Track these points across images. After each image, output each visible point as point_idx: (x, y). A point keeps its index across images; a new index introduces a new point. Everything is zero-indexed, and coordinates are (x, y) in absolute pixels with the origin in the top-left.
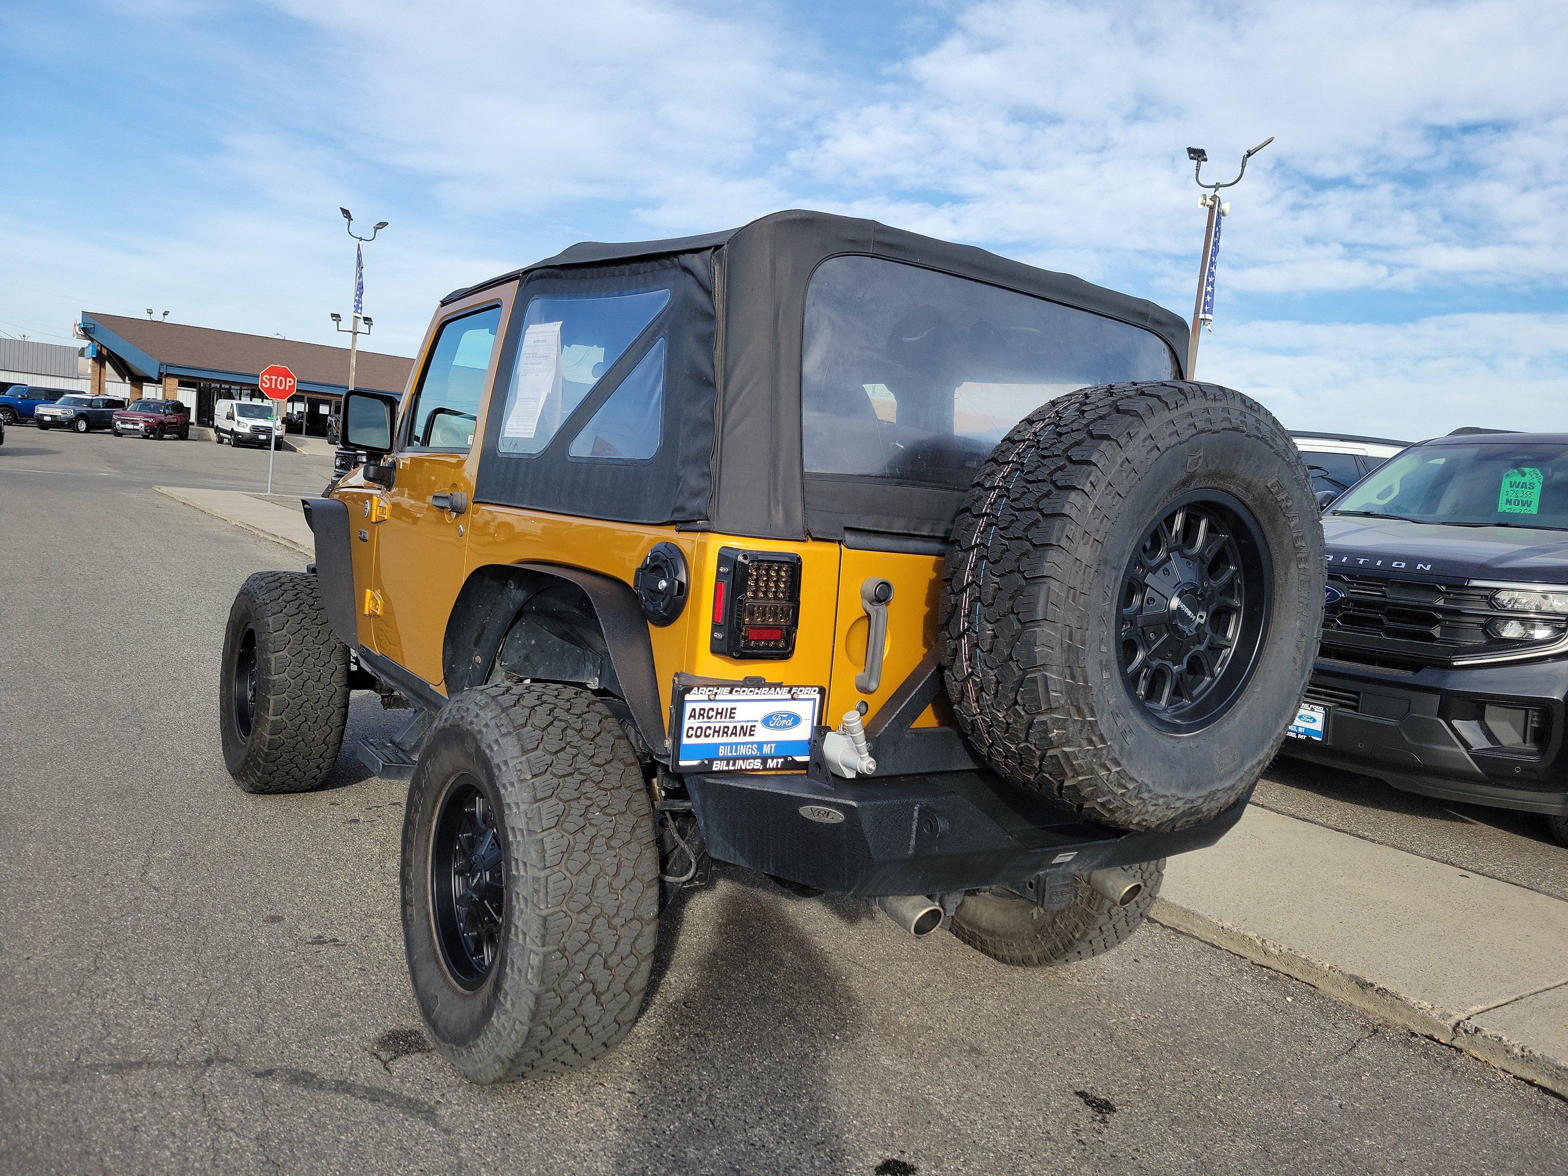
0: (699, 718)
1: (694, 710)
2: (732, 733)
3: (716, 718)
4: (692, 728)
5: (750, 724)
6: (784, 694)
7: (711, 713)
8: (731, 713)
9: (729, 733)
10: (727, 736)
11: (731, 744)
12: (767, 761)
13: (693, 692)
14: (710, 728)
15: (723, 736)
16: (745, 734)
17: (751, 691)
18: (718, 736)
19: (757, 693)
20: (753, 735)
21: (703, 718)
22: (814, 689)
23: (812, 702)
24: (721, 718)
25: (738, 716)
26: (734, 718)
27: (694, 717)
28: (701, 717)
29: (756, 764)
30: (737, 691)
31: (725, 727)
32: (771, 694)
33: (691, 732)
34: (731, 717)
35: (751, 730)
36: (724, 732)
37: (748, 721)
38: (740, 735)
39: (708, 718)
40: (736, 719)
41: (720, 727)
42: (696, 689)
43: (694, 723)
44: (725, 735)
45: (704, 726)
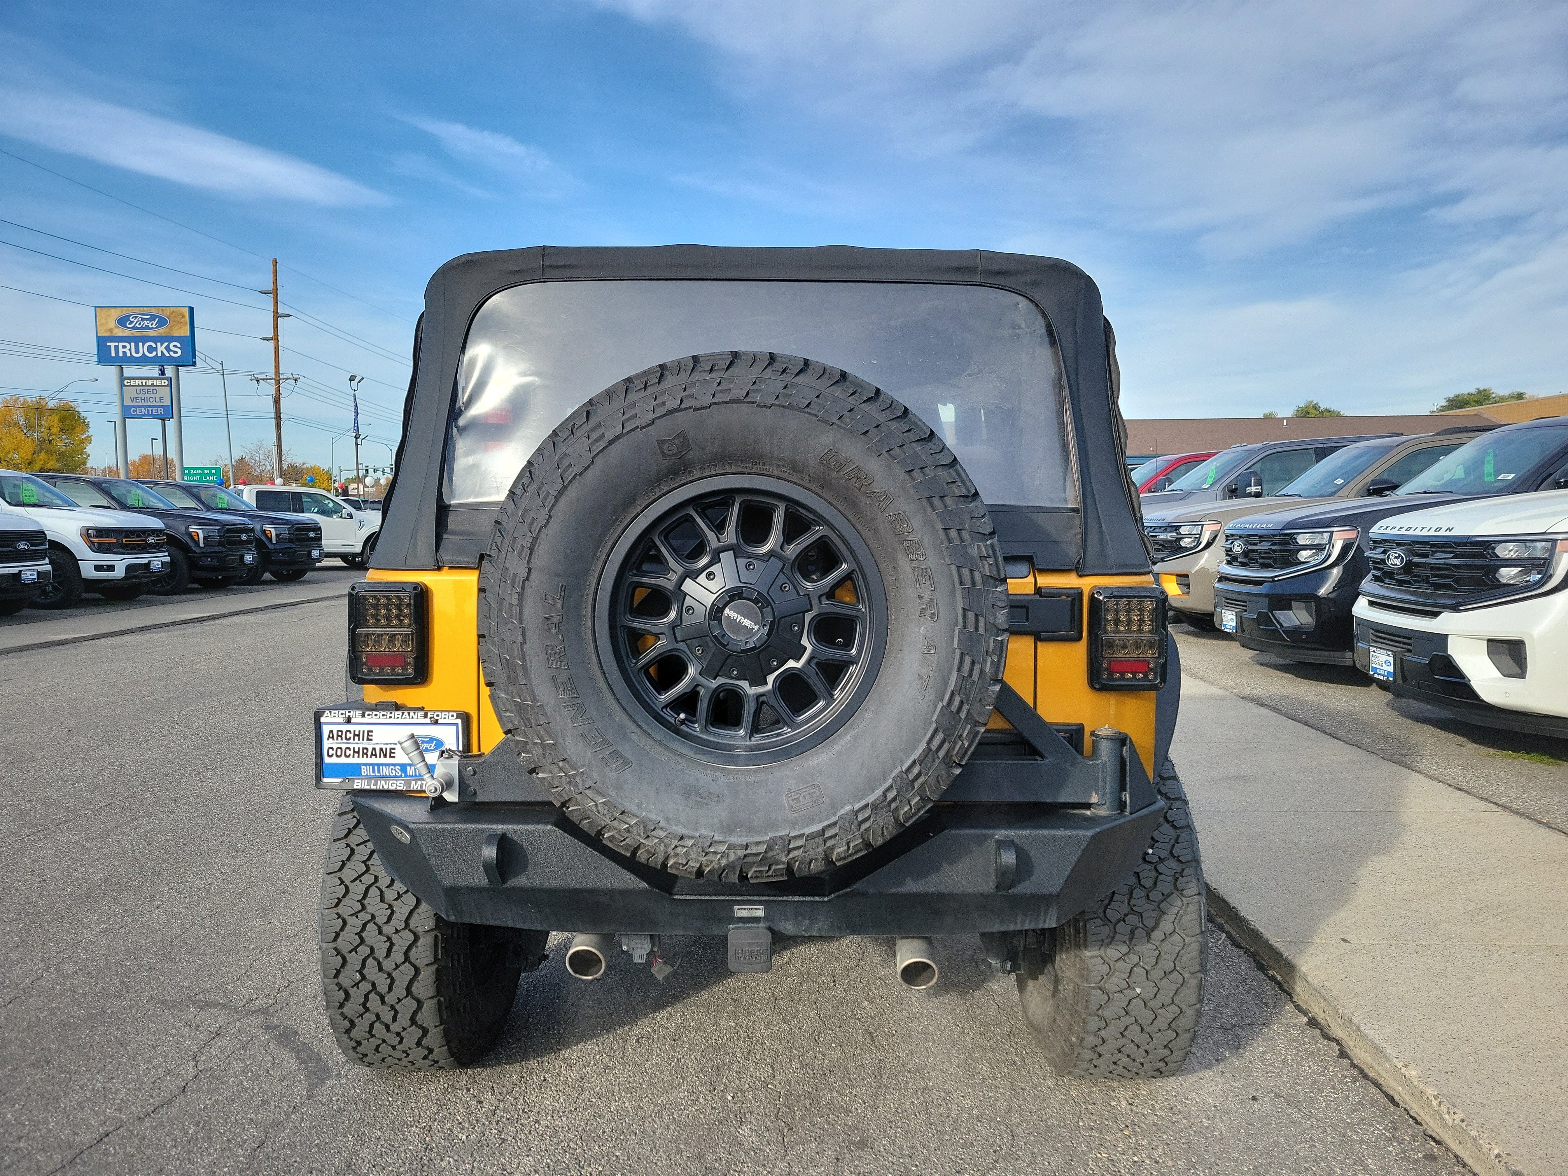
0: (337, 739)
1: (331, 731)
2: (372, 754)
3: (354, 739)
4: (332, 748)
5: (389, 747)
6: (419, 717)
7: (349, 735)
8: (368, 735)
9: (369, 754)
10: (367, 757)
11: (373, 765)
12: (411, 783)
13: (325, 715)
14: (349, 748)
15: (363, 757)
16: (385, 756)
17: (383, 715)
18: (359, 757)
19: (390, 717)
20: (394, 757)
21: (342, 739)
22: (451, 713)
23: (454, 727)
24: (359, 740)
25: (376, 738)
26: (371, 740)
27: (333, 738)
28: (339, 738)
29: (398, 784)
30: (369, 715)
31: (363, 749)
32: (406, 718)
33: (331, 752)
34: (368, 739)
35: (391, 752)
36: (363, 753)
37: (387, 744)
38: (380, 757)
39: (346, 739)
40: (374, 741)
41: (359, 748)
42: (327, 712)
43: (334, 744)
44: (365, 756)
45: (344, 746)
